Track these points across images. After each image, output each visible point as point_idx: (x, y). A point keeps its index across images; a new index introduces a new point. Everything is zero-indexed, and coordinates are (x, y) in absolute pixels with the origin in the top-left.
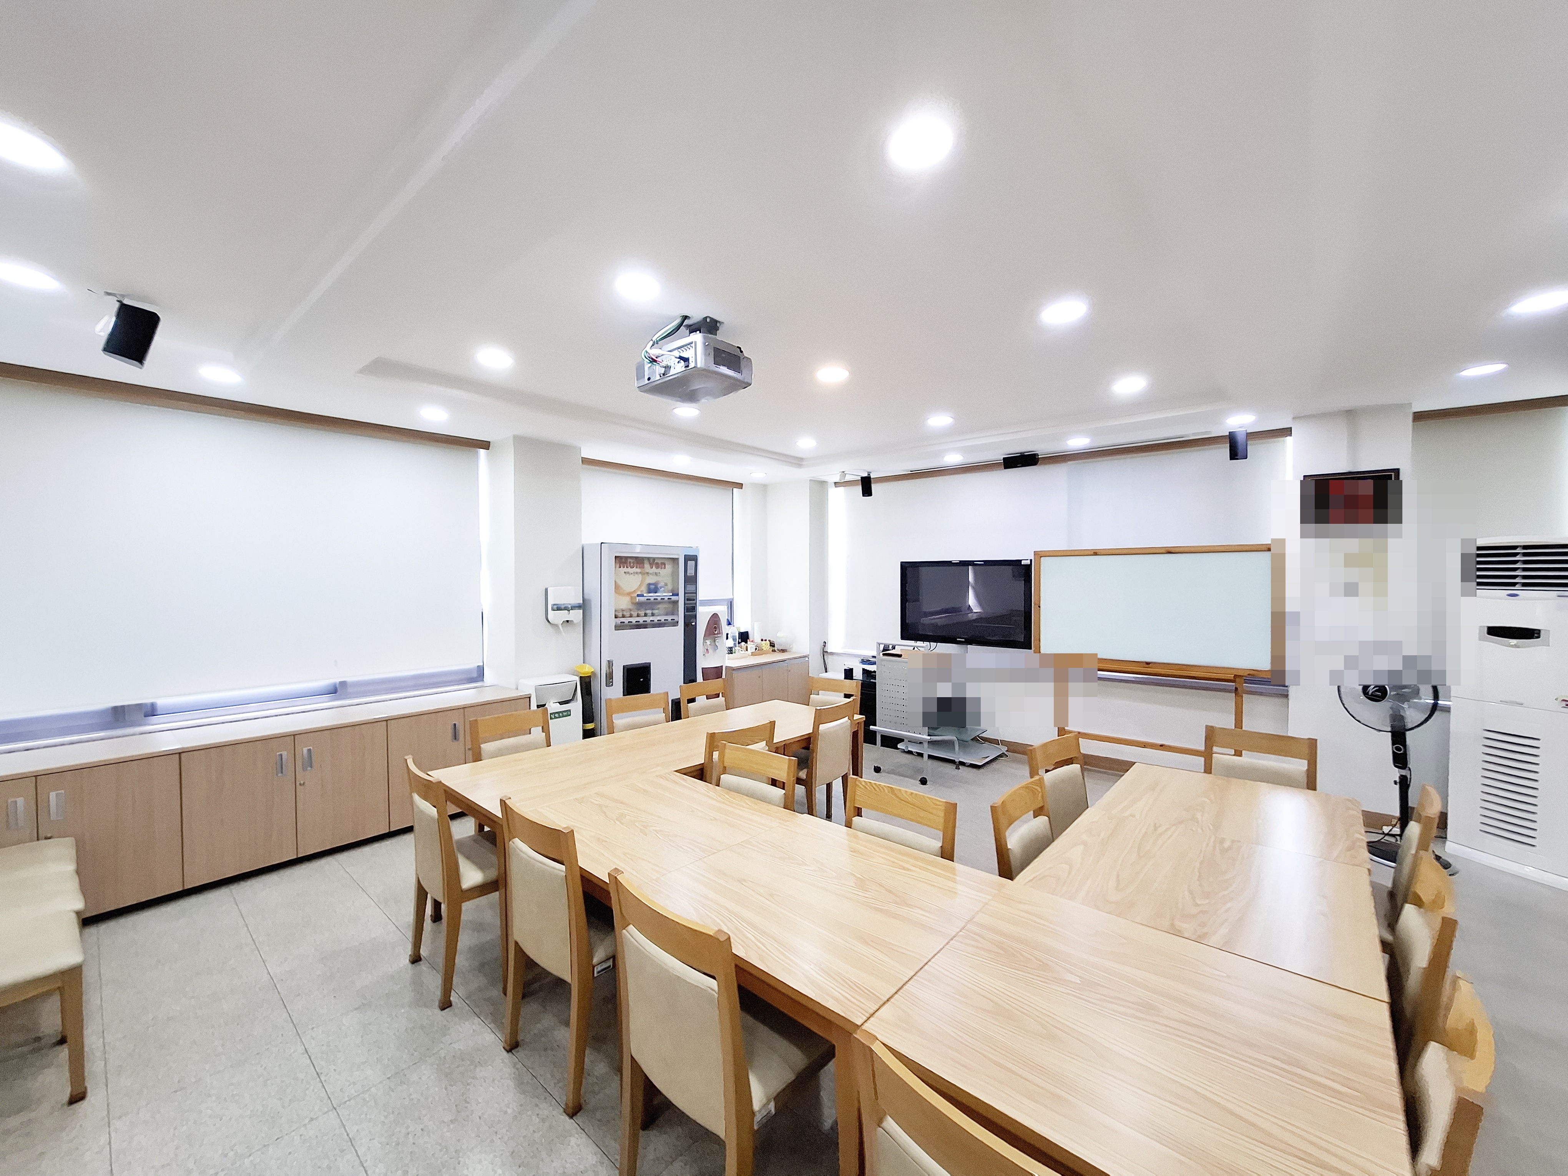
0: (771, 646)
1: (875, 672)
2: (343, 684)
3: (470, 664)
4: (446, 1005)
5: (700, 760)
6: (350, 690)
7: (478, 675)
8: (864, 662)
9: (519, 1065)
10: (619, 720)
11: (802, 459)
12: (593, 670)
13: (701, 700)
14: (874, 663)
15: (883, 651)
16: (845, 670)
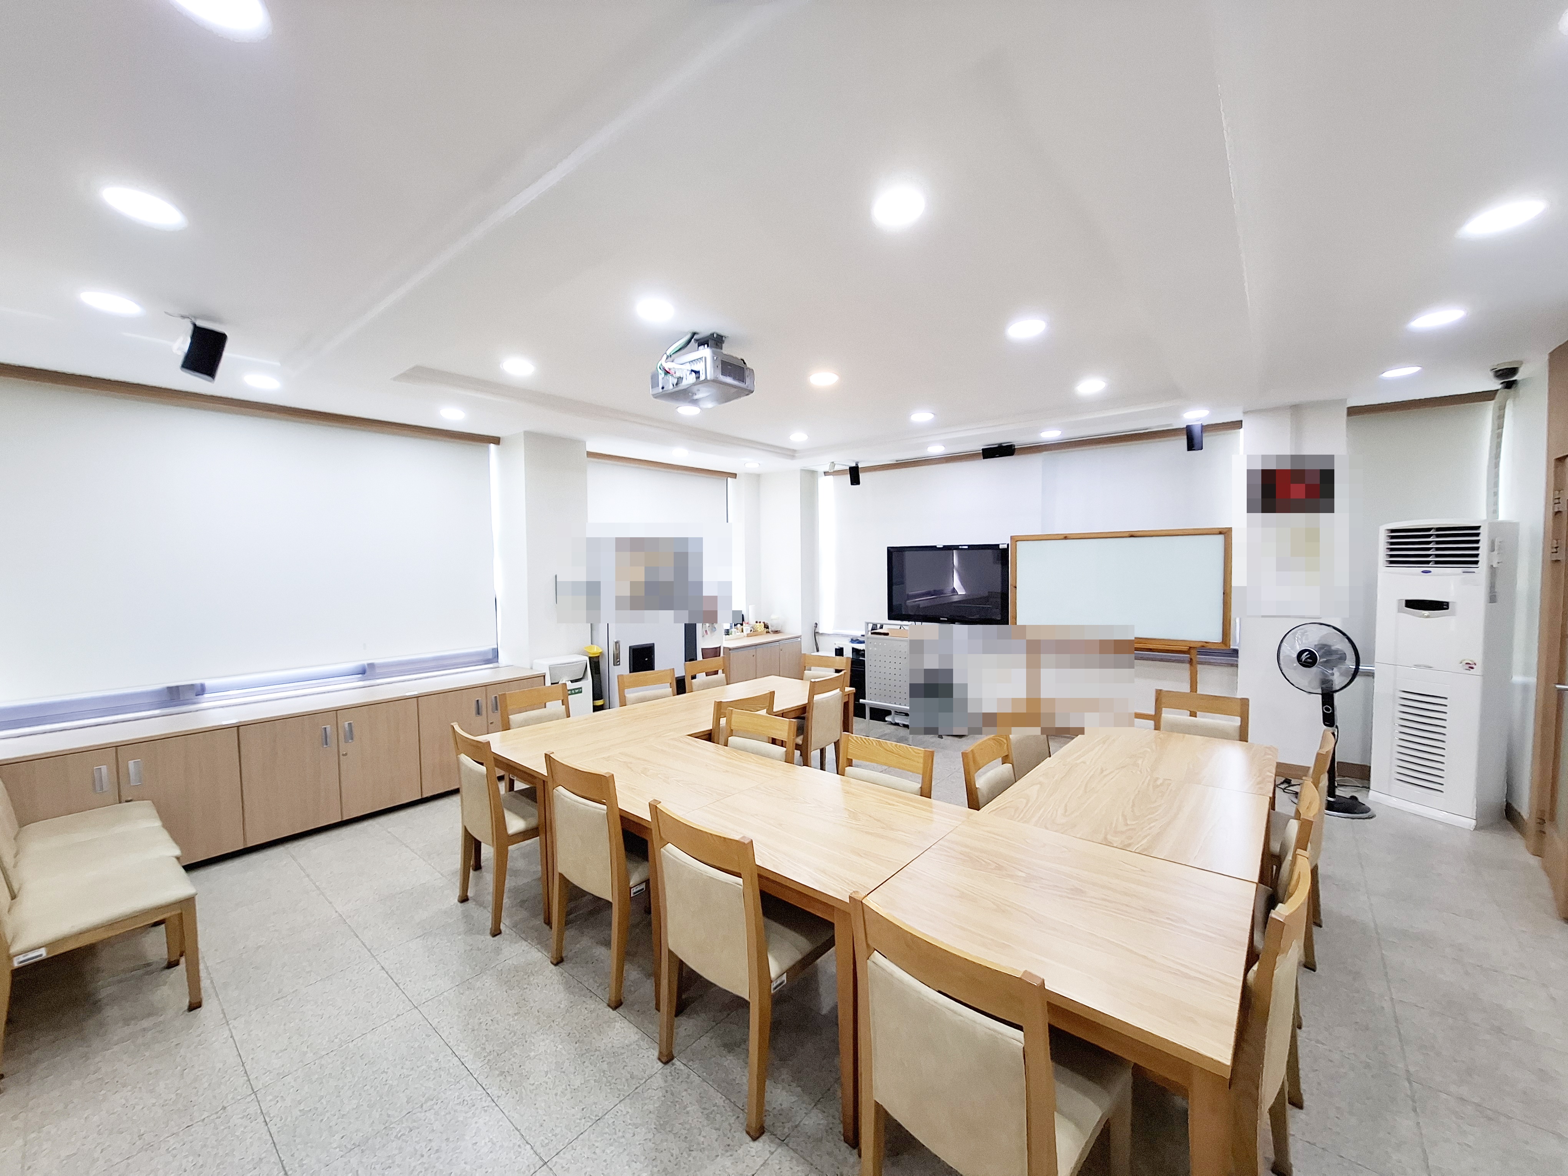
0: (765, 627)
1: (864, 650)
2: (372, 666)
3: (485, 646)
4: (496, 932)
5: (708, 726)
6: (378, 671)
7: (492, 657)
8: (853, 641)
9: (566, 975)
10: (631, 694)
11: (794, 451)
12: (601, 651)
13: (701, 677)
14: (863, 642)
15: (872, 630)
16: (836, 649)
